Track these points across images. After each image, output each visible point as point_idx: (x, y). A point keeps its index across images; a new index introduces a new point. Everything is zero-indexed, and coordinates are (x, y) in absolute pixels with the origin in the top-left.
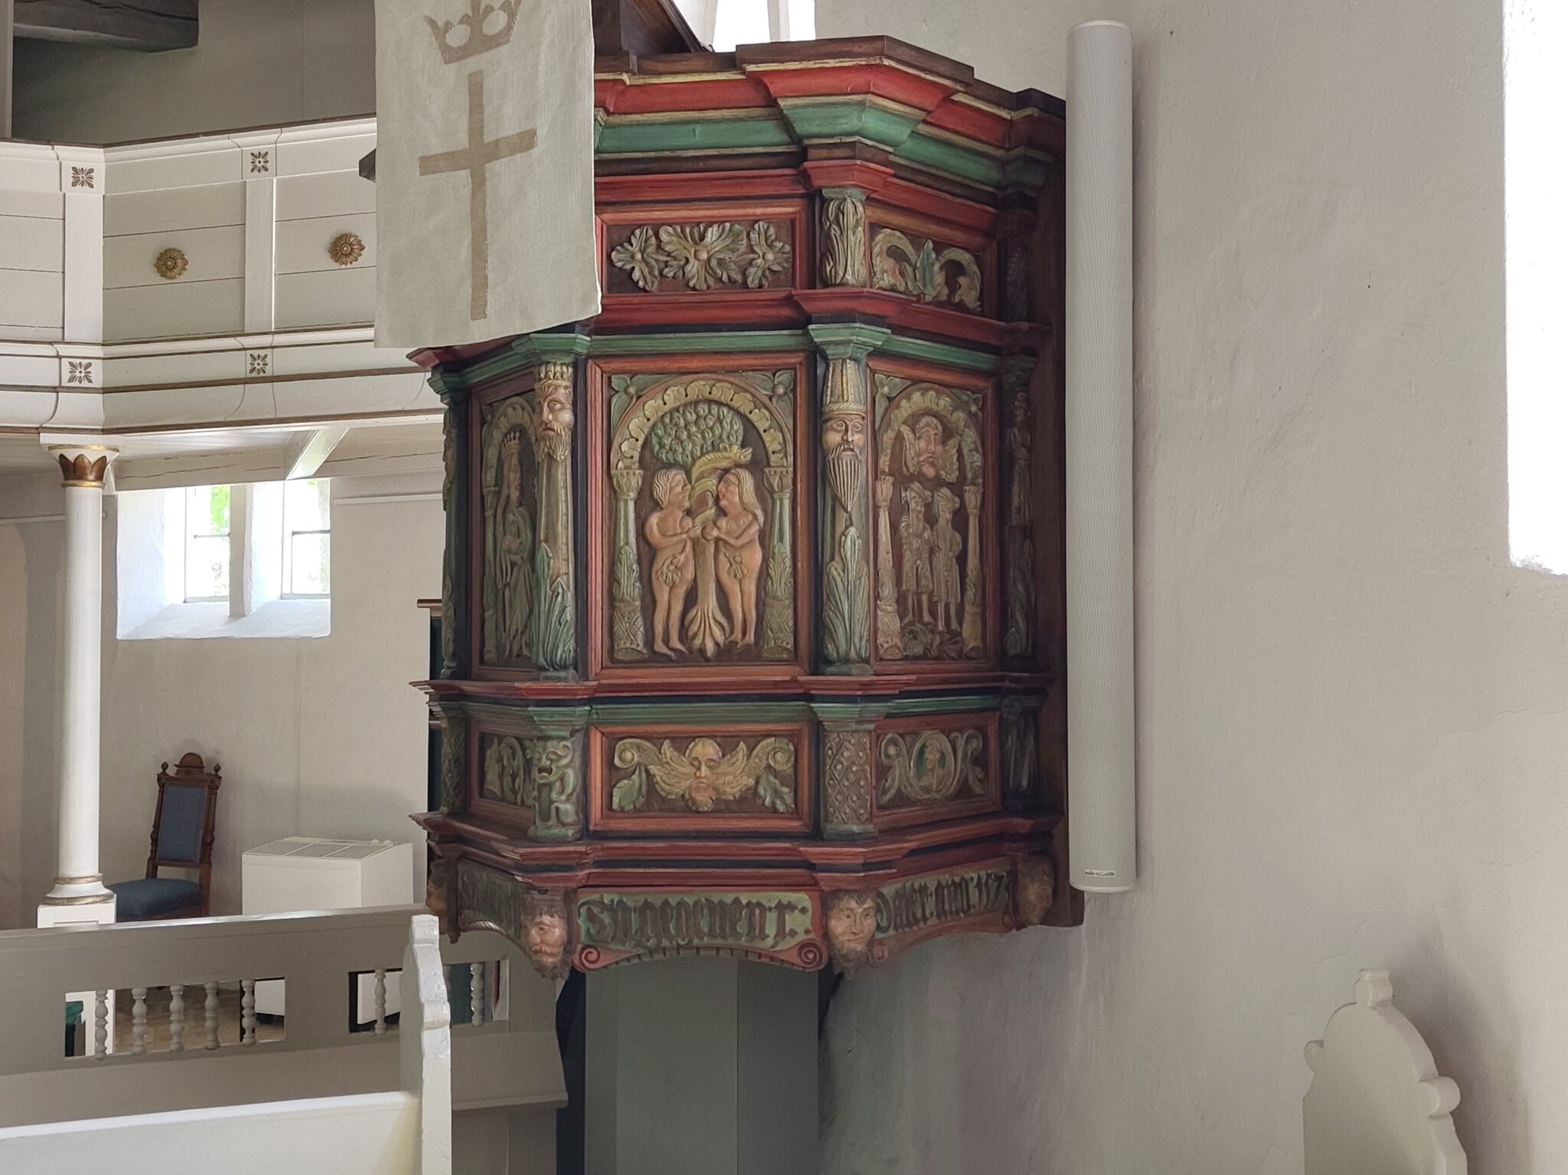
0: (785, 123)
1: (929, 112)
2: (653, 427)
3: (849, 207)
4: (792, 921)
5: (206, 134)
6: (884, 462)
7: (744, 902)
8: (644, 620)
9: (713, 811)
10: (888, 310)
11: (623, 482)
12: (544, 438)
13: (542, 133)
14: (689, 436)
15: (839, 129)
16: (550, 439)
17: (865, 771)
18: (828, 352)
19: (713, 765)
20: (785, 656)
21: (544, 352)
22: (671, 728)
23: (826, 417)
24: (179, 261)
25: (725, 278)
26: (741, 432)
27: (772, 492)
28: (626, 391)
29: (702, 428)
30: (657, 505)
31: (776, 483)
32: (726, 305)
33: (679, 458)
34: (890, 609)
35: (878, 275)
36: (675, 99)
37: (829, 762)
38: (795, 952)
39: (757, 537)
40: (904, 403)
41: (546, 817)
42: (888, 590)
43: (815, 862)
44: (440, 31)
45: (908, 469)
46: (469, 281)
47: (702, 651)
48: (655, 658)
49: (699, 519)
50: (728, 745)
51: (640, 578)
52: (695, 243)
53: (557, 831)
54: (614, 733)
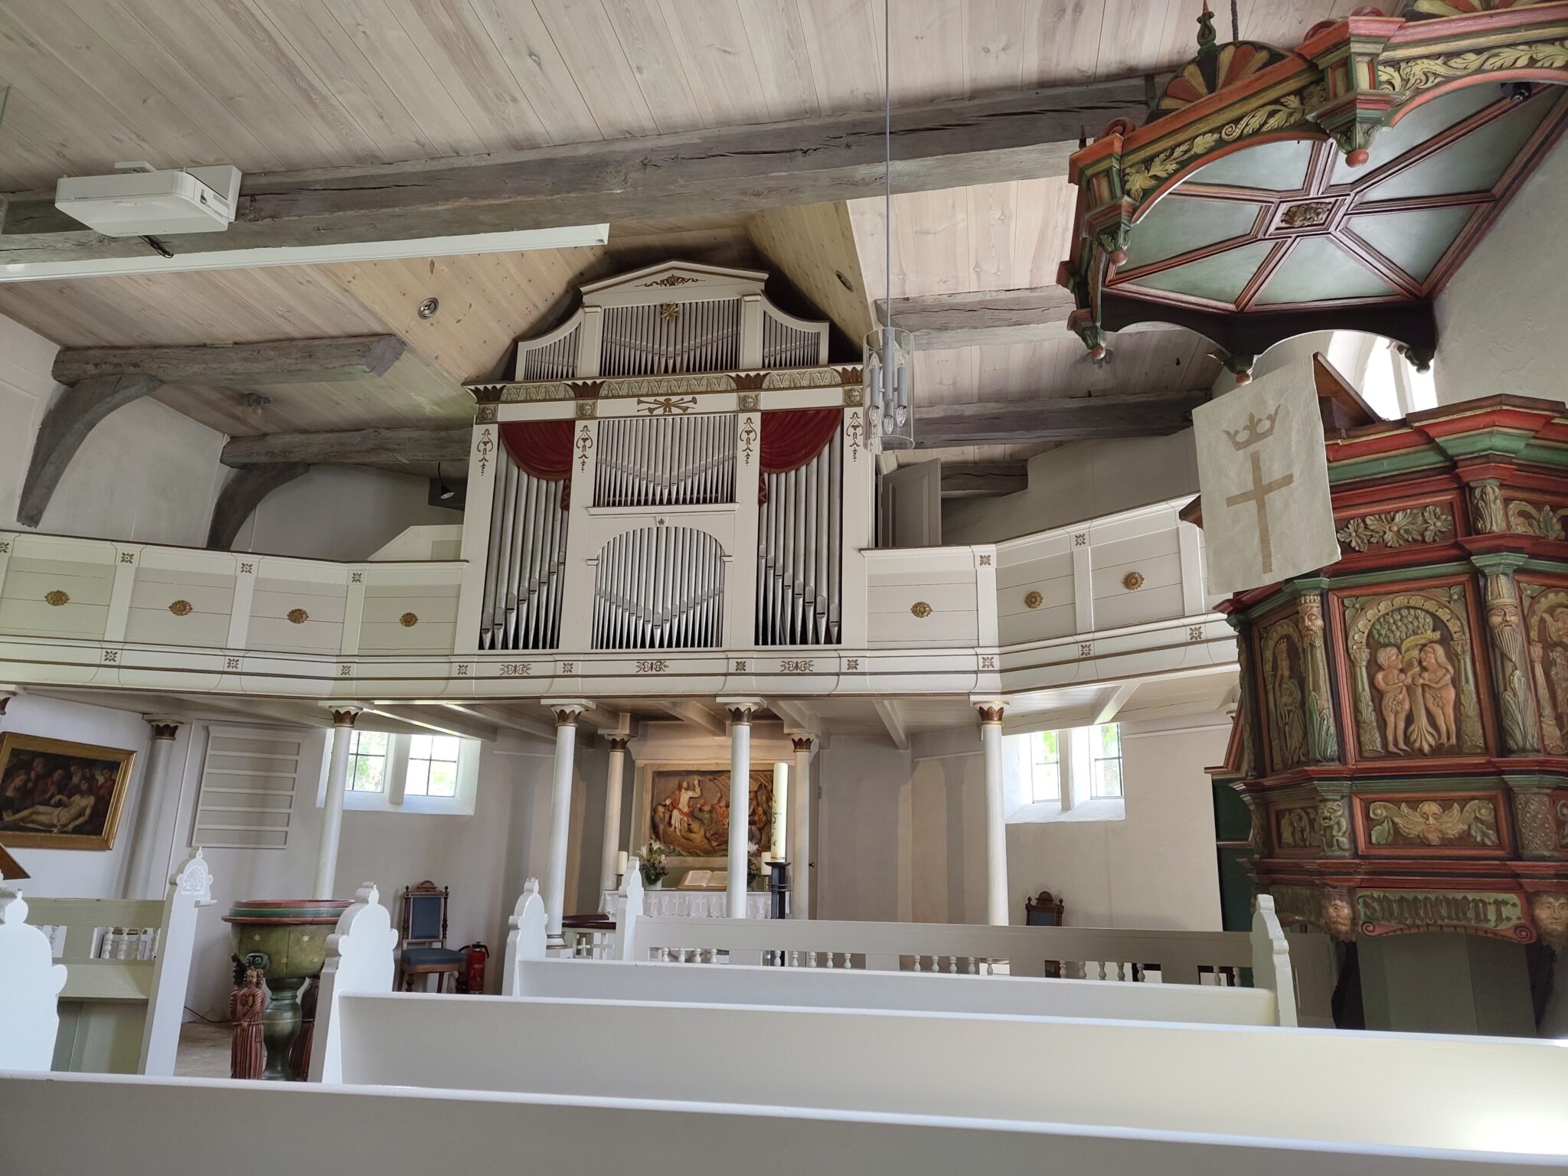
0: (1441, 451)
1: (1536, 432)
2: (1373, 626)
3: (1489, 490)
4: (1506, 911)
5: (1049, 529)
6: (1534, 635)
7: (1470, 899)
8: (1380, 733)
9: (1441, 845)
10: (1526, 544)
11: (1358, 656)
12: (1306, 636)
13: (1296, 475)
14: (1397, 628)
15: (1478, 448)
16: (1310, 635)
17: (1548, 819)
18: (1486, 571)
19: (1436, 817)
20: (1479, 751)
21: (1303, 590)
22: (1406, 795)
23: (1489, 608)
24: (1038, 598)
25: (1410, 539)
26: (1431, 623)
27: (1457, 655)
28: (1353, 606)
29: (1406, 622)
30: (1380, 668)
31: (1459, 649)
32: (1414, 552)
33: (1392, 641)
34: (1551, 723)
35: (1514, 527)
36: (1370, 448)
37: (1520, 812)
38: (1512, 930)
39: (1450, 682)
40: (1543, 599)
41: (1330, 845)
42: (1548, 711)
43: (1519, 872)
44: (1231, 436)
45: (1551, 639)
46: (1261, 555)
47: (1421, 750)
48: (1390, 755)
49: (1409, 674)
50: (1446, 805)
51: (1374, 710)
52: (1388, 522)
53: (1339, 853)
54: (1367, 799)
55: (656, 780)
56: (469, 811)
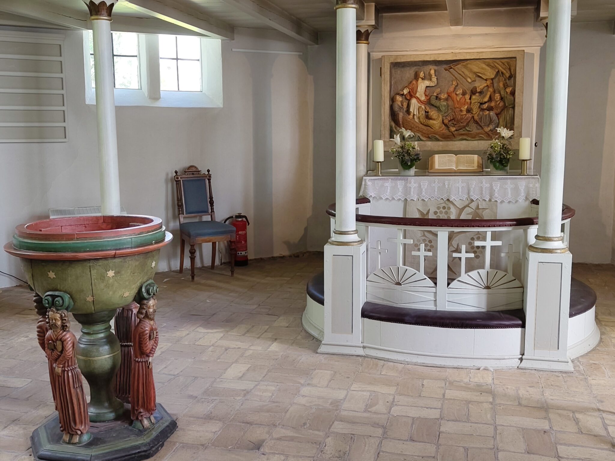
55: (393, 71)
56: (218, 103)
